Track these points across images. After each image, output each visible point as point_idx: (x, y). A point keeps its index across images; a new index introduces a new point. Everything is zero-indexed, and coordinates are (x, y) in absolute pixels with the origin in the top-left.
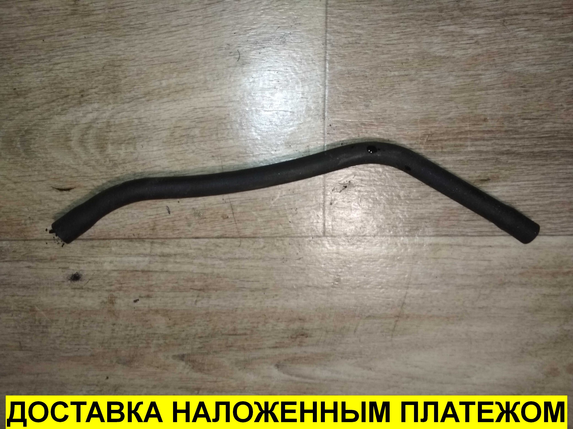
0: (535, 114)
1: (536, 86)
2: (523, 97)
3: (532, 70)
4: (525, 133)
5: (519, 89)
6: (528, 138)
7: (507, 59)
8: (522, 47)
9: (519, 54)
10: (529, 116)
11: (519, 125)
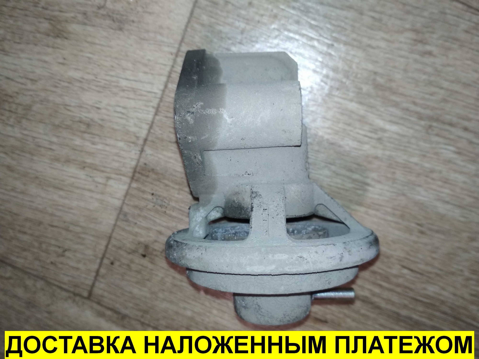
0: (422, 267)
1: (438, 232)
2: (414, 238)
3: (442, 208)
4: (398, 285)
5: (413, 225)
6: (399, 293)
7: (413, 178)
8: (440, 172)
9: (433, 179)
10: (412, 267)
11: (394, 272)
